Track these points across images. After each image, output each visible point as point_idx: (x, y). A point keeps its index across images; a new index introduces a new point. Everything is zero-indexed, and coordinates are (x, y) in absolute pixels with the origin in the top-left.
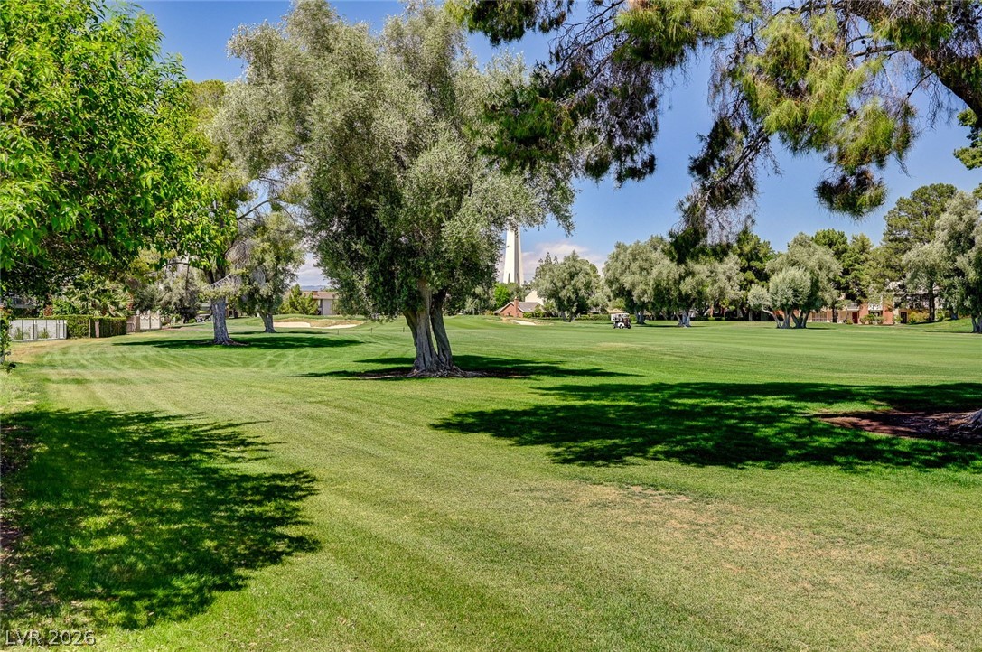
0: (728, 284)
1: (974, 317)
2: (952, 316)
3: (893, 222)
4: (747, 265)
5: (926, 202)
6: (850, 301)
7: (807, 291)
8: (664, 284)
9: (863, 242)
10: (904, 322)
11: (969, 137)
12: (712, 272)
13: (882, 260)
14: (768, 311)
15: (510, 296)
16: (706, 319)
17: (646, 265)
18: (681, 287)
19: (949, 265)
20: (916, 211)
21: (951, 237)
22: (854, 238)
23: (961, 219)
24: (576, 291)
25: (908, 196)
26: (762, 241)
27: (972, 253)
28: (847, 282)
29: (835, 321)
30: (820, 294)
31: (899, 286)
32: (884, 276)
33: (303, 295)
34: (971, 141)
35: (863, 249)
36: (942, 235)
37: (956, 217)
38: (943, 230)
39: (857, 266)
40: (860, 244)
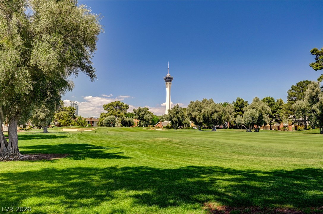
0: (230, 115)
1: (320, 128)
2: (313, 127)
3: (291, 94)
4: (239, 109)
5: (302, 87)
6: (276, 122)
7: (257, 118)
8: (206, 115)
9: (281, 102)
10: (296, 130)
11: (315, 59)
12: (224, 111)
13: (287, 107)
14: (243, 125)
15: (159, 120)
16: (226, 128)
17: (200, 109)
18: (212, 117)
19: (310, 108)
20: (299, 90)
21: (310, 98)
22: (277, 100)
23: (313, 91)
24: (178, 118)
25: (295, 85)
26: (245, 101)
27: (318, 104)
28: (275, 115)
29: (271, 129)
30: (263, 119)
31: (293, 117)
32: (288, 113)
33: (82, 119)
34: (316, 60)
35: (281, 104)
36: (307, 97)
37: (311, 91)
38: (307, 95)
39: (278, 110)
40: (280, 102)
